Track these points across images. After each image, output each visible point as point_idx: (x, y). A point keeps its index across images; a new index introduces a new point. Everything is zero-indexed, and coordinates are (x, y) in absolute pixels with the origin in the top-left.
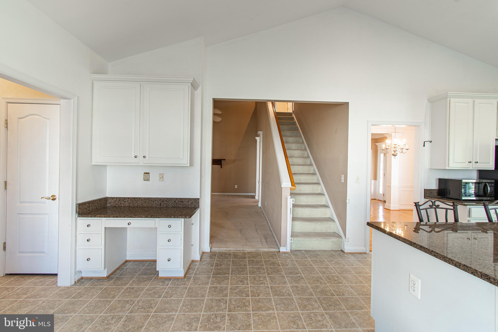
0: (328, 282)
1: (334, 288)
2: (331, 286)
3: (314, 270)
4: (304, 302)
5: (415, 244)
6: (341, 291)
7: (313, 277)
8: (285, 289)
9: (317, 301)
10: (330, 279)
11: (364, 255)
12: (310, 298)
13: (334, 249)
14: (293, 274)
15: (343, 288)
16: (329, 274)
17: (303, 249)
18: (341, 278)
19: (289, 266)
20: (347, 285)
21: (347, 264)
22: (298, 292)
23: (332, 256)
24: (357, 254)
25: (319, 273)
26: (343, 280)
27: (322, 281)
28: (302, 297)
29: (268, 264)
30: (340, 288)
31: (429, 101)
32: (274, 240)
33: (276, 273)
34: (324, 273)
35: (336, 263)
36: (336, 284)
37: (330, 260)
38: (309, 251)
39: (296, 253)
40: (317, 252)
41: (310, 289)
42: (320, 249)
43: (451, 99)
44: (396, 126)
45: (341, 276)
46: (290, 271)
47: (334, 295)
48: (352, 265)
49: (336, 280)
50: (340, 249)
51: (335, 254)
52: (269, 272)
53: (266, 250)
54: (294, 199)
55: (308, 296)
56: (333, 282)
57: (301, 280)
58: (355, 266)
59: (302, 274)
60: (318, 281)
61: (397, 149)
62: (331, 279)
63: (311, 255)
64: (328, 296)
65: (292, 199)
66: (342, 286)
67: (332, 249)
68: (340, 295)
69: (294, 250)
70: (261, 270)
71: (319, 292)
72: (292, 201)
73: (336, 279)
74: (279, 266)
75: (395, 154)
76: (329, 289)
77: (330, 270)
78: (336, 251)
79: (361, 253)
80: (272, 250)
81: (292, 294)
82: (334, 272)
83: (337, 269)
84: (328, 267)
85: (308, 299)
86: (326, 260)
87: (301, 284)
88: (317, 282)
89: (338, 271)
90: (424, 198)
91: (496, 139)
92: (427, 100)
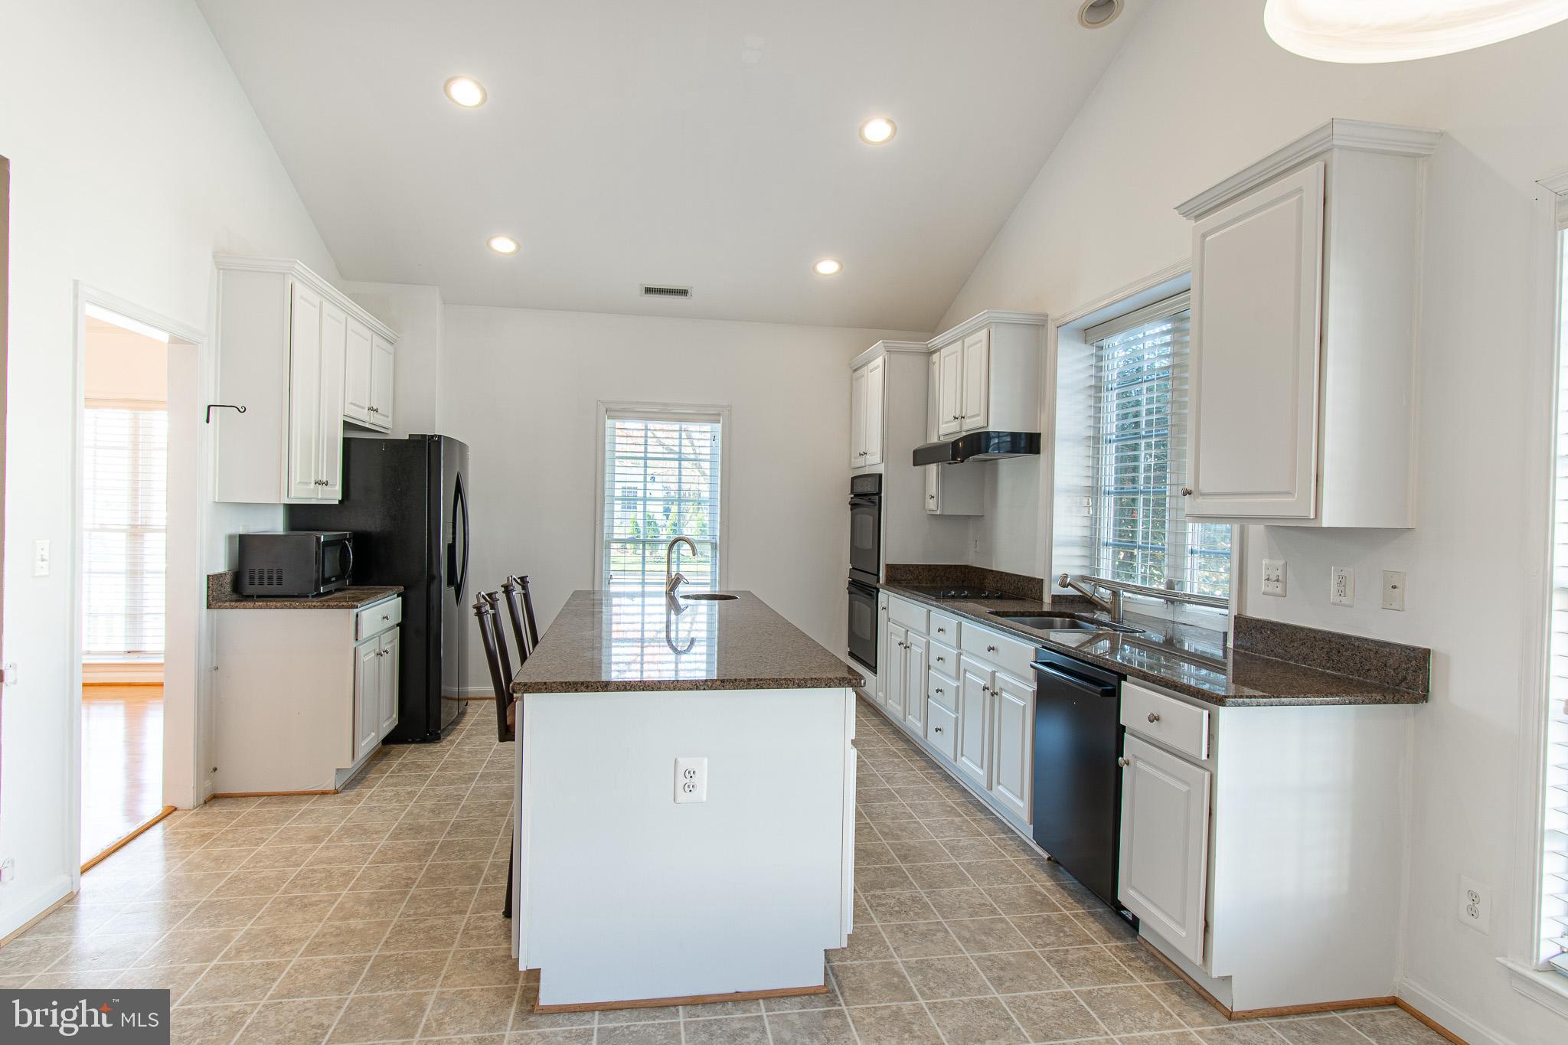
31: (216, 263)
90: (208, 608)
91: (345, 422)
92: (214, 257)
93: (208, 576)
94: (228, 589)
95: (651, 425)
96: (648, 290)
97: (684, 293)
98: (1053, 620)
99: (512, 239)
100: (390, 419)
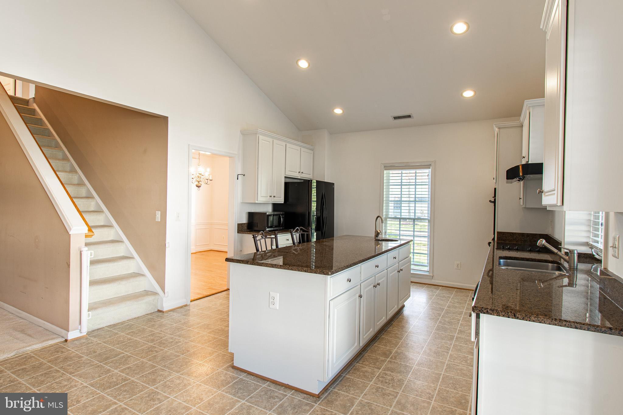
0: (164, 348)
1: (175, 350)
2: (170, 349)
3: (139, 343)
4: (150, 377)
5: (276, 265)
6: (184, 349)
7: (143, 350)
8: (114, 377)
9: (164, 369)
10: (164, 343)
11: (186, 308)
12: (154, 370)
13: (149, 312)
14: (112, 358)
15: (185, 346)
16: (159, 339)
17: (104, 325)
18: (176, 337)
19: (98, 352)
20: (186, 341)
21: (173, 322)
22: (135, 372)
23: (150, 320)
24: (178, 310)
25: (147, 343)
26: (179, 338)
27: (156, 349)
28: (144, 374)
29: (58, 362)
30: (181, 347)
31: (241, 133)
32: (43, 329)
33: (84, 366)
34: (153, 341)
35: (161, 325)
36: (174, 345)
37: (151, 325)
38: (114, 325)
39: (95, 333)
40: (128, 322)
41: (147, 363)
42: (130, 318)
43: (260, 136)
44: (201, 152)
45: (175, 336)
46: (105, 356)
47: (179, 356)
48: (179, 321)
49: (172, 342)
50: (156, 310)
51: (153, 317)
52: (72, 370)
53: (38, 346)
54: (93, 252)
55: (150, 370)
56: (170, 345)
57: (129, 359)
58: (183, 321)
59: (125, 352)
60: (152, 351)
61: (201, 179)
62: (166, 343)
63: (121, 329)
64: (173, 359)
65: (89, 252)
66: (182, 345)
67: (146, 313)
68: (186, 353)
69: (91, 330)
70: (54, 374)
71: (160, 360)
72: (89, 255)
73: (171, 340)
74: (80, 357)
75: (199, 185)
76: (169, 353)
77: (158, 335)
78: (151, 314)
79: (181, 307)
80: (50, 344)
81: (128, 377)
82: (164, 335)
83: (166, 331)
84: (154, 333)
85: (153, 373)
86: (145, 327)
87: (132, 363)
88: (151, 353)
89: (168, 333)
90: (238, 233)
91: (285, 177)
92: (240, 131)
93: (238, 224)
94: (246, 228)
95: (404, 172)
96: (395, 118)
97: (409, 116)
98: (548, 265)
99: (341, 109)
100: (311, 175)
